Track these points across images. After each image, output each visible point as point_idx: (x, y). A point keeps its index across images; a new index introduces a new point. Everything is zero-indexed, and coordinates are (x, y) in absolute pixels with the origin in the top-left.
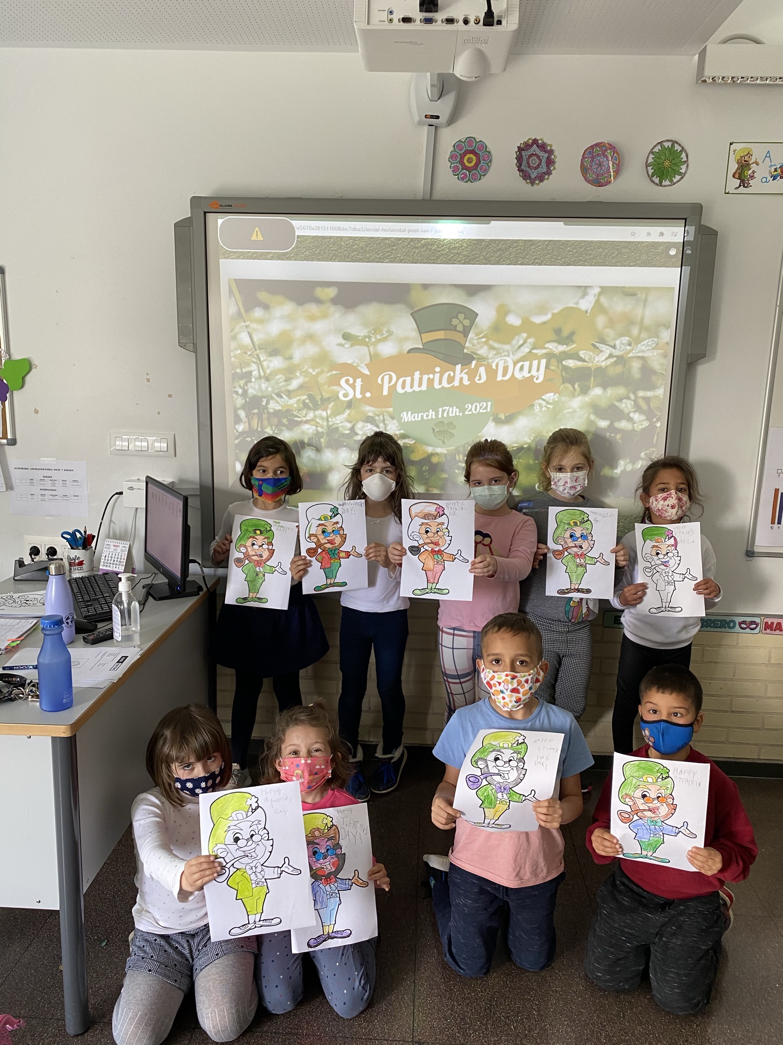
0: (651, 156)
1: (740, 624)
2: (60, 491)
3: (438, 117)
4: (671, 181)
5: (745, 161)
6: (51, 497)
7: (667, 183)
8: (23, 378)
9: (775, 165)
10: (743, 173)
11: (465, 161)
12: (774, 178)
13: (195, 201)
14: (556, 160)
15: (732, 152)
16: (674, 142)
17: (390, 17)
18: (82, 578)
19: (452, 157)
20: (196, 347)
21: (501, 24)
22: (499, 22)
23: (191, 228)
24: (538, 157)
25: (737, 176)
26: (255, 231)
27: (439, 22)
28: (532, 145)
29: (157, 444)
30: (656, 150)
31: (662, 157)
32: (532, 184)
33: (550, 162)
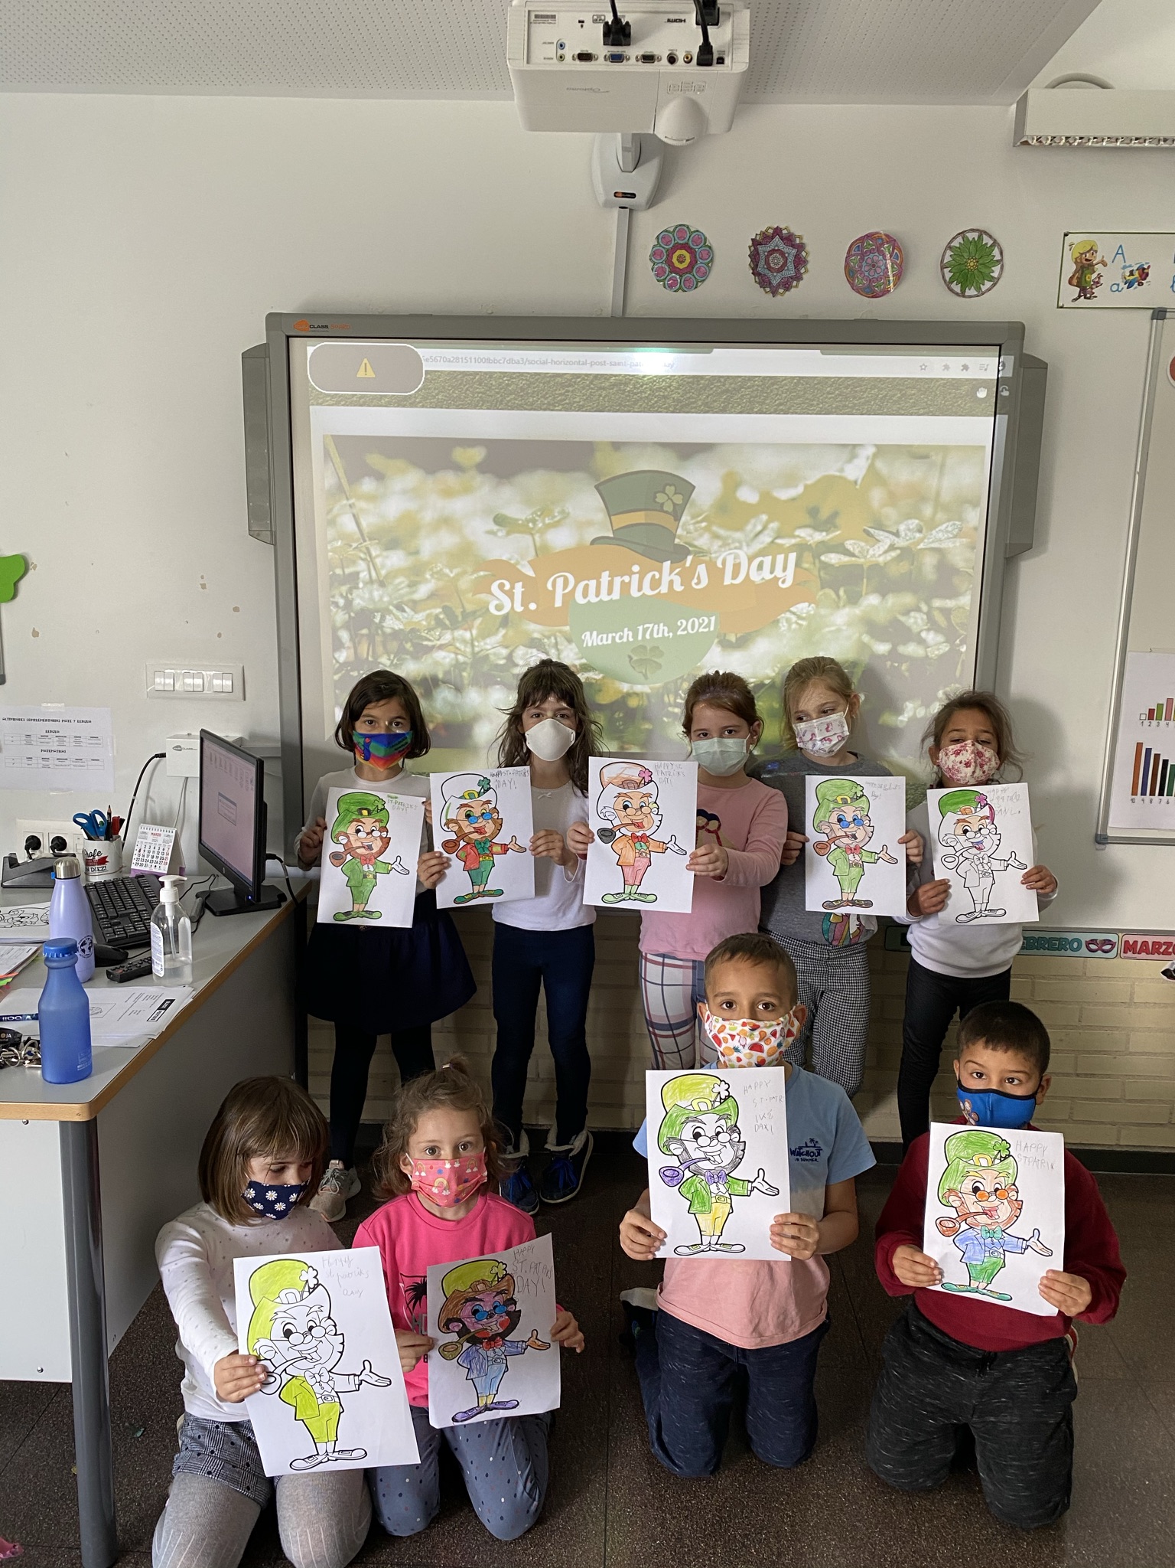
0: (949, 253)
1: (1088, 944)
2: (72, 752)
3: (633, 196)
4: (978, 289)
5: (1086, 260)
6: (57, 762)
7: (972, 292)
8: (16, 584)
9: (1130, 266)
10: (1084, 278)
11: (674, 260)
12: (1130, 285)
13: (273, 320)
14: (808, 259)
15: (1067, 247)
16: (981, 233)
17: (560, 52)
18: (105, 883)
19: (654, 254)
20: (276, 537)
21: (723, 63)
22: (721, 61)
23: (267, 359)
24: (782, 254)
25: (1075, 281)
26: (363, 365)
27: (633, 60)
28: (772, 237)
29: (217, 682)
30: (956, 244)
31: (965, 255)
32: (774, 293)
33: (800, 262)
